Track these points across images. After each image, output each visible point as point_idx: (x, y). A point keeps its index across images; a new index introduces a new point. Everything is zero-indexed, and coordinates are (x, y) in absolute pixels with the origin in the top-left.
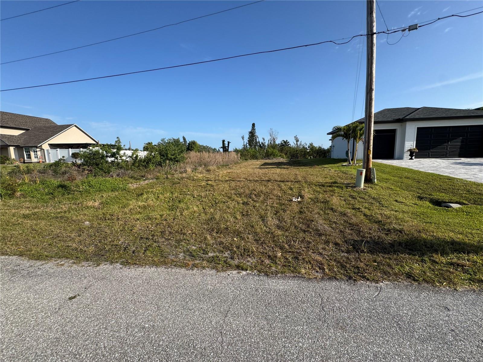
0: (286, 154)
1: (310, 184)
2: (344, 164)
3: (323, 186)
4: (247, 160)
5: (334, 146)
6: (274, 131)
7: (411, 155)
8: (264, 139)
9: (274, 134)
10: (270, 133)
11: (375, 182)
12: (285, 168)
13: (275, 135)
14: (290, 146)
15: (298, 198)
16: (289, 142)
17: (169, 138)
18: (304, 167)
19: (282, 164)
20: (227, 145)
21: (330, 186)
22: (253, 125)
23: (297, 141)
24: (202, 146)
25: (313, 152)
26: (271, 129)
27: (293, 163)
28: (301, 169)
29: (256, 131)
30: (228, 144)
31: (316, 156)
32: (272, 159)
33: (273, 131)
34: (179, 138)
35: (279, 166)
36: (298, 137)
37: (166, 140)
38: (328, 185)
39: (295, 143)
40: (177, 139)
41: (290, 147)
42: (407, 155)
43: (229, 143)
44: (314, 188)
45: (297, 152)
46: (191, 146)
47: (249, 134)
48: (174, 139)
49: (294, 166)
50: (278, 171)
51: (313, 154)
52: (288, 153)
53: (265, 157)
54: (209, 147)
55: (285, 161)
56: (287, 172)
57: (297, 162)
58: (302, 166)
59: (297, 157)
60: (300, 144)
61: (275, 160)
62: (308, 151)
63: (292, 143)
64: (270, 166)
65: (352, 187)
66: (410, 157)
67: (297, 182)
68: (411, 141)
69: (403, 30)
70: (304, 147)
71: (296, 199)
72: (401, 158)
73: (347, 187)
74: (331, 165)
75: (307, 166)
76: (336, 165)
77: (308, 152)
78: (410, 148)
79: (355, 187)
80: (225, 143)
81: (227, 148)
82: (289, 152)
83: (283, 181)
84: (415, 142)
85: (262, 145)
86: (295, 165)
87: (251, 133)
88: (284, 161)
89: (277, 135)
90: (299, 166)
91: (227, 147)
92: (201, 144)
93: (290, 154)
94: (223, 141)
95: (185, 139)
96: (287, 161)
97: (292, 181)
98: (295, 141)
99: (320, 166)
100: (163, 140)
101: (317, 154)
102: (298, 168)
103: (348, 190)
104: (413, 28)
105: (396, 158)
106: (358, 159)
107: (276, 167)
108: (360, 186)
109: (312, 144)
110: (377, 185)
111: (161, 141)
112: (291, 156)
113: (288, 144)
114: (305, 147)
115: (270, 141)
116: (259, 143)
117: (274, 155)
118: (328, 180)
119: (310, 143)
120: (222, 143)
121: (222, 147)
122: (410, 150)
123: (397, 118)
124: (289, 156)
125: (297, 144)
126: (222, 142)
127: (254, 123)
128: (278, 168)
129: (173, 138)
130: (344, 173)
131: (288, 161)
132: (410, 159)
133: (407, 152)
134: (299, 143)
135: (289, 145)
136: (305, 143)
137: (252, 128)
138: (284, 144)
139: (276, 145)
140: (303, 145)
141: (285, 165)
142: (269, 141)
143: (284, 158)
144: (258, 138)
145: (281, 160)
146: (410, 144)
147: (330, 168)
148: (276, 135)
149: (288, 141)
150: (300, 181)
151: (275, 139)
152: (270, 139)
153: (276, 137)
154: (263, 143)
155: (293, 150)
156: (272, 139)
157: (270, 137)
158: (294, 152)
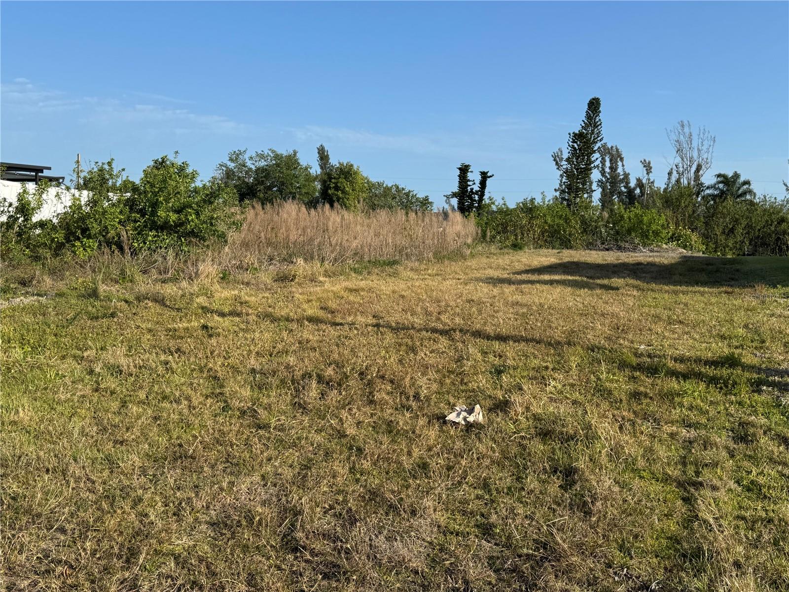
4: (520, 248)
6: (695, 133)
8: (648, 167)
9: (695, 144)
10: (678, 141)
12: (602, 288)
14: (748, 197)
15: (474, 411)
16: (747, 183)
17: (260, 152)
18: (706, 289)
20: (476, 188)
22: (594, 105)
24: (380, 185)
26: (683, 126)
30: (483, 184)
32: (633, 250)
33: (691, 135)
34: (295, 153)
35: (603, 278)
37: (247, 156)
40: (289, 157)
41: (752, 203)
43: (485, 176)
46: (336, 183)
47: (574, 142)
48: (277, 157)
52: (739, 230)
53: (603, 242)
54: (407, 191)
61: (642, 256)
64: (556, 278)
67: (561, 344)
71: (464, 414)
80: (470, 176)
81: (477, 198)
82: (744, 223)
85: (638, 191)
87: (578, 137)
89: (708, 152)
91: (477, 193)
92: (373, 180)
93: (748, 233)
94: (464, 170)
95: (328, 155)
97: (542, 341)
100: (235, 157)
107: (582, 279)
111: (231, 160)
112: (751, 241)
113: (740, 192)
115: (675, 176)
116: (628, 183)
117: (644, 236)
120: (457, 179)
121: (454, 195)
126: (458, 172)
127: (598, 99)
128: (590, 287)
129: (273, 151)
135: (745, 193)
137: (589, 117)
138: (723, 188)
142: (670, 174)
143: (690, 249)
148: (705, 148)
149: (742, 179)
151: (701, 166)
152: (674, 167)
153: (705, 156)
154: (642, 183)
155: (766, 218)
156: (685, 166)
157: (678, 160)
158: (768, 224)
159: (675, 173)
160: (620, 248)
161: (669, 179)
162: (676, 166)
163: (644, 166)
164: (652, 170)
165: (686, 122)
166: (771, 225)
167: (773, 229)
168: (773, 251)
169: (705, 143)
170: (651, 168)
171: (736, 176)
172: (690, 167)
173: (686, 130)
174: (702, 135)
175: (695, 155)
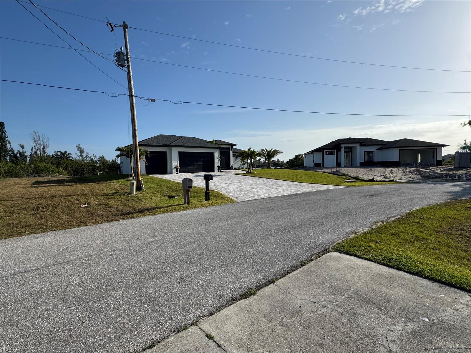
0: (66, 169)
1: (96, 195)
2: (129, 179)
3: (107, 195)
5: (122, 163)
6: (41, 136)
7: (177, 171)
8: (23, 147)
9: (41, 139)
10: (34, 138)
11: (143, 190)
12: (69, 185)
13: (43, 142)
14: (71, 158)
15: (85, 204)
16: (69, 154)
19: (62, 181)
21: (112, 195)
23: (82, 152)
25: (104, 166)
26: (35, 133)
27: (78, 180)
28: (87, 185)
29: (8, 134)
31: (109, 171)
32: (45, 176)
33: (39, 136)
35: (61, 184)
36: (83, 147)
38: (111, 194)
39: (79, 154)
41: (71, 160)
42: (174, 171)
44: (99, 197)
45: (83, 166)
49: (79, 183)
50: (61, 188)
51: (104, 169)
52: (69, 168)
53: (32, 174)
55: (67, 179)
56: (72, 188)
57: (83, 179)
58: (89, 183)
59: (83, 173)
60: (86, 156)
61: (49, 178)
62: (98, 165)
63: (75, 155)
64: (48, 185)
65: (128, 194)
66: (176, 172)
67: (84, 195)
68: (176, 161)
69: (149, 100)
70: (92, 160)
71: (84, 205)
72: (171, 173)
73: (124, 195)
74: (118, 180)
75: (95, 182)
76: (123, 180)
77: (98, 167)
78: (175, 166)
79: (130, 194)
82: (70, 166)
83: (69, 196)
84: (178, 162)
85: (18, 155)
86: (81, 182)
88: (65, 179)
89: (47, 142)
90: (85, 183)
93: (72, 169)
96: (69, 178)
97: (79, 195)
98: (79, 152)
99: (108, 182)
101: (110, 169)
102: (84, 185)
103: (125, 196)
104: (153, 100)
105: (168, 173)
106: (142, 174)
107: (56, 184)
108: (133, 193)
109: (103, 157)
110: (144, 191)
112: (73, 171)
113: (68, 157)
114: (95, 160)
115: (34, 150)
116: (13, 152)
117: (48, 172)
118: (112, 192)
119: (100, 156)
122: (175, 167)
123: (165, 144)
124: (71, 172)
125: (82, 156)
130: (127, 186)
131: (71, 178)
132: (176, 174)
133: (174, 168)
134: (84, 155)
135: (69, 157)
136: (94, 155)
138: (61, 156)
139: (48, 157)
140: (91, 157)
141: (68, 183)
142: (32, 149)
143: (63, 175)
144: (9, 143)
145: (61, 177)
146: (176, 163)
147: (117, 183)
148: (45, 141)
150: (86, 194)
151: (45, 147)
152: (34, 147)
153: (46, 144)
154: (20, 152)
155: (77, 164)
156: (38, 147)
157: (35, 144)
158: (78, 166)
159: (34, 149)
160: (40, 176)
161: (32, 151)
162: (34, 146)
163: (21, 146)
164: (24, 148)
165: (36, 132)
166: (79, 166)
167: (80, 167)
168: (81, 174)
169: (45, 139)
170: (24, 147)
171: (66, 152)
172: (40, 147)
173: (37, 134)
174: (43, 137)
175: (42, 143)
